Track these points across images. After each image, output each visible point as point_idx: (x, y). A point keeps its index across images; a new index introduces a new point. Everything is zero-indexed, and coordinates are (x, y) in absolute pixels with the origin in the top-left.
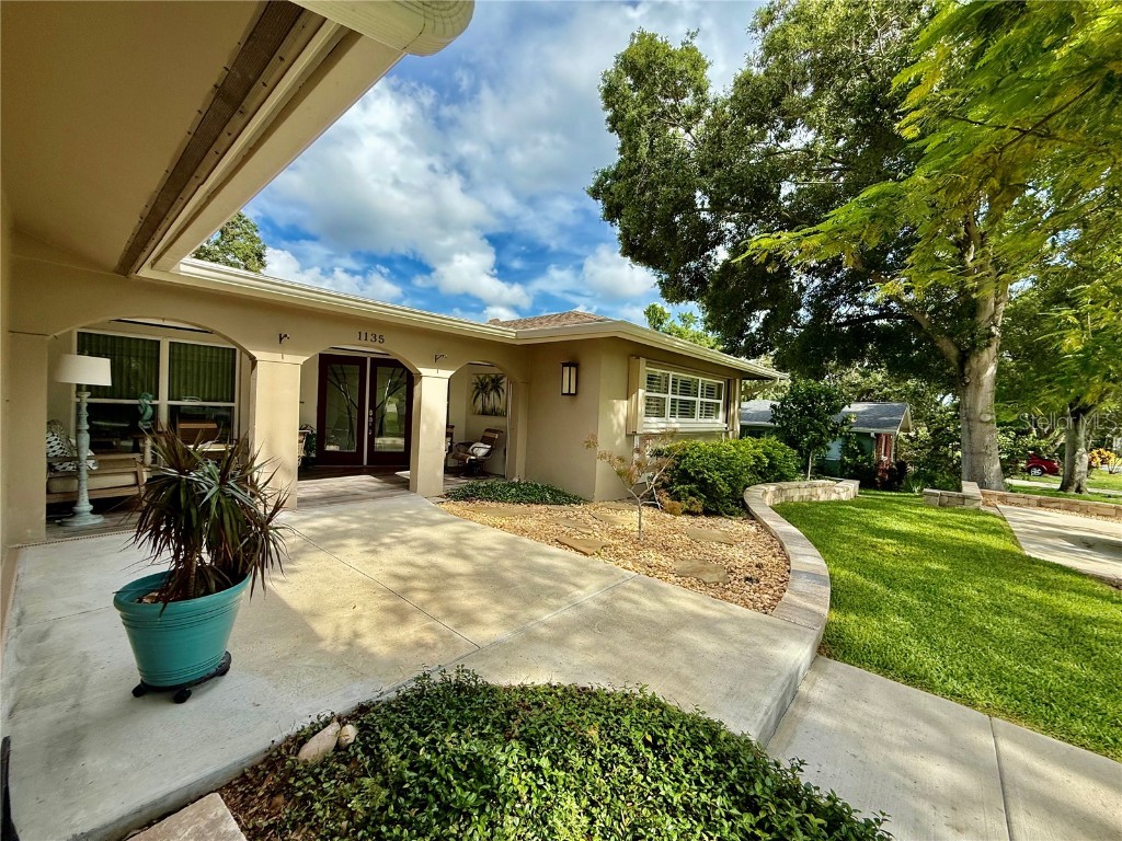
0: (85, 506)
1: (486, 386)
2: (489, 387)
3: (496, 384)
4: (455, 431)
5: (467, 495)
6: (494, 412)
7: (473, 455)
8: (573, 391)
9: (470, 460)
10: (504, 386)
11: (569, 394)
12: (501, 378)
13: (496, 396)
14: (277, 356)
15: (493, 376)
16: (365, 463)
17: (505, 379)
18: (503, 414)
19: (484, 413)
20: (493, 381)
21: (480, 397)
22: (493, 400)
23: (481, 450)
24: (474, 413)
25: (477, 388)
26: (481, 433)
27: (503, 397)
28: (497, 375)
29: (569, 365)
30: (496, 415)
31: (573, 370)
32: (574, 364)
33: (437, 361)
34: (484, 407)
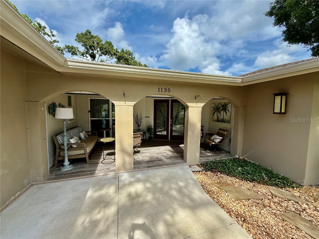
0: (67, 163)
1: (219, 109)
2: (221, 109)
3: (224, 107)
4: (204, 128)
5: (212, 168)
6: (223, 121)
7: (214, 142)
8: (283, 111)
9: (212, 144)
10: (229, 108)
11: (280, 113)
12: (227, 105)
13: (224, 113)
14: (123, 103)
15: (223, 104)
16: (169, 139)
17: (230, 105)
18: (229, 122)
19: (218, 121)
20: (223, 106)
21: (216, 113)
22: (223, 115)
23: (217, 139)
24: (213, 121)
25: (214, 109)
26: (217, 131)
27: (228, 114)
28: (225, 103)
29: (281, 94)
30: (224, 122)
31: (284, 97)
32: (284, 94)
33: (196, 99)
34: (218, 118)
